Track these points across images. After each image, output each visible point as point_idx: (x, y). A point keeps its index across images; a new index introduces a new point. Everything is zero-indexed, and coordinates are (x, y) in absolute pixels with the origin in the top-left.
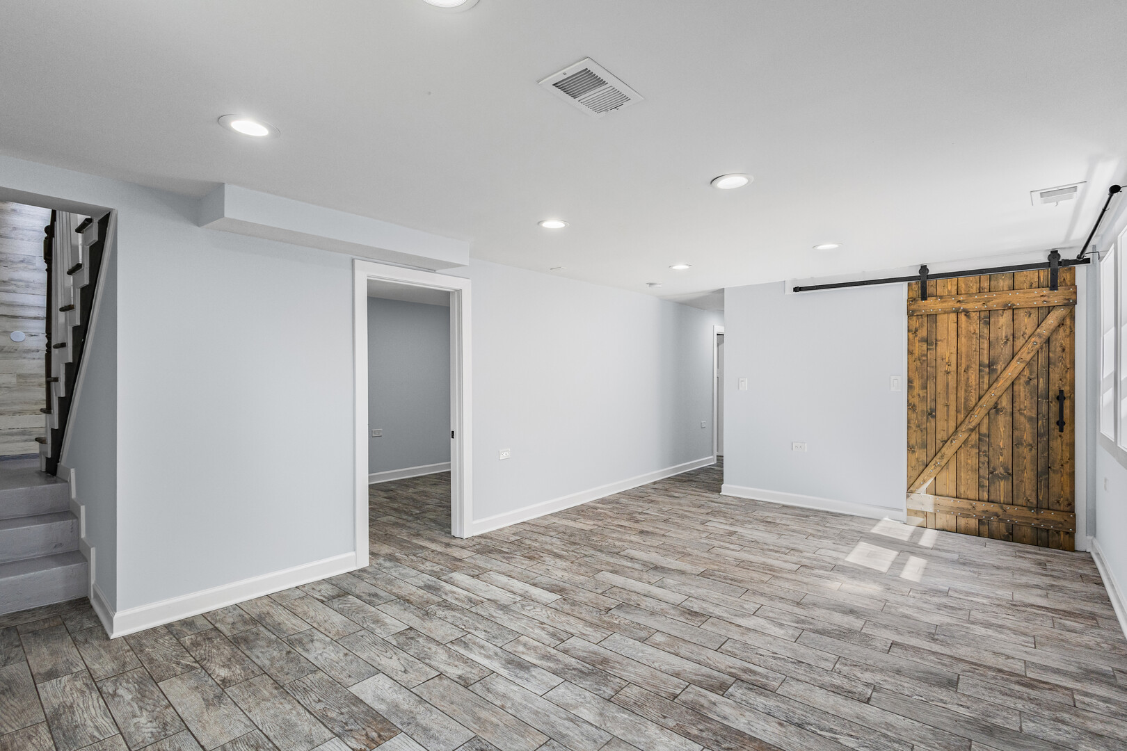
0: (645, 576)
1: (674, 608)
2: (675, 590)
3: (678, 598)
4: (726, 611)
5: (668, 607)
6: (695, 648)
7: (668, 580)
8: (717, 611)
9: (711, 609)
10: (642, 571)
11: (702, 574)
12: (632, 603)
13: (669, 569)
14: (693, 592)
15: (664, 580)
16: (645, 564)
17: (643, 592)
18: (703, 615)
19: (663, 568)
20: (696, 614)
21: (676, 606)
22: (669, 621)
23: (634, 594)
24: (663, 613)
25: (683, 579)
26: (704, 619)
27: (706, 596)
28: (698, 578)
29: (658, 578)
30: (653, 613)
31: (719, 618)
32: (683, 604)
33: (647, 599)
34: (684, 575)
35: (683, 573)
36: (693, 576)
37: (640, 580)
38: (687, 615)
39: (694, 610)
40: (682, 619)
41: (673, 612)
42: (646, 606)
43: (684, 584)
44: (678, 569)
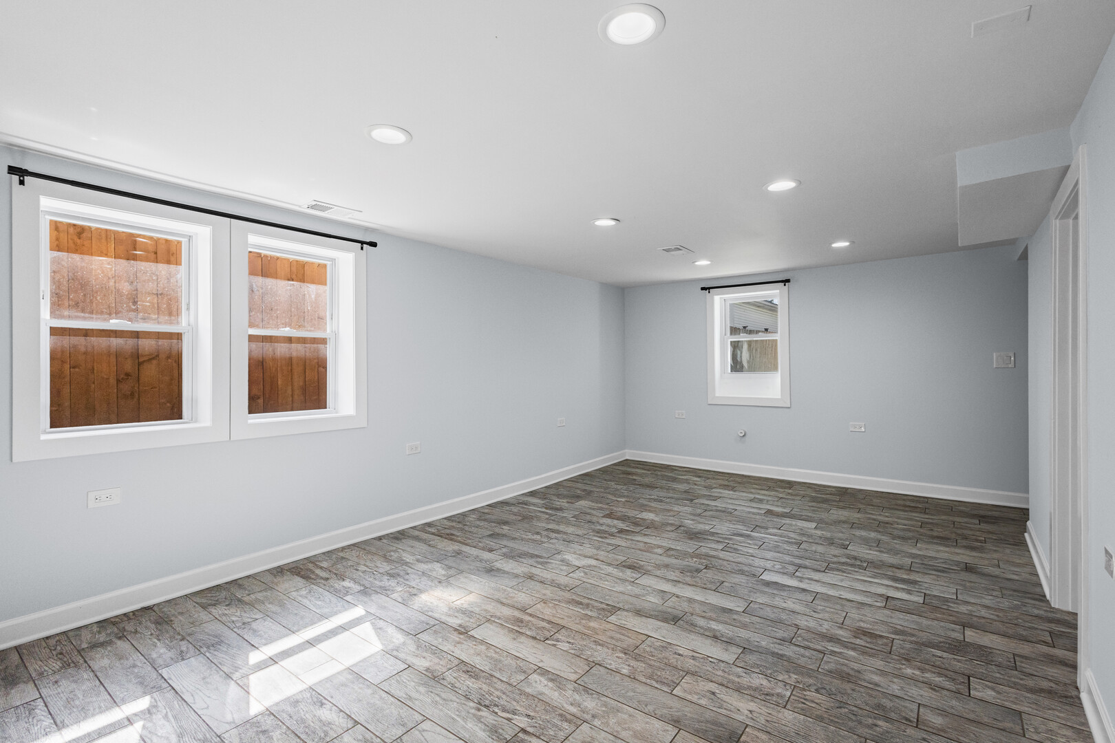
0: (685, 606)
1: (649, 571)
2: (649, 589)
3: (646, 581)
4: (602, 570)
5: (654, 572)
6: (633, 546)
7: (657, 601)
8: (610, 569)
9: (615, 572)
10: (692, 614)
11: (614, 610)
12: (689, 574)
13: (656, 618)
14: (630, 587)
15: (662, 602)
16: (692, 627)
17: (681, 585)
18: (624, 566)
19: (665, 620)
20: (630, 567)
21: (647, 573)
22: (653, 561)
23: (689, 583)
24: (658, 567)
25: (638, 604)
26: (624, 564)
27: (617, 583)
28: (620, 605)
29: (669, 603)
30: (667, 566)
31: (610, 564)
32: (640, 575)
33: (676, 579)
34: (638, 607)
35: (639, 613)
36: (626, 607)
37: (690, 600)
38: (637, 566)
39: (630, 570)
40: (642, 563)
41: (649, 568)
42: (674, 572)
43: (637, 596)
44: (644, 619)
